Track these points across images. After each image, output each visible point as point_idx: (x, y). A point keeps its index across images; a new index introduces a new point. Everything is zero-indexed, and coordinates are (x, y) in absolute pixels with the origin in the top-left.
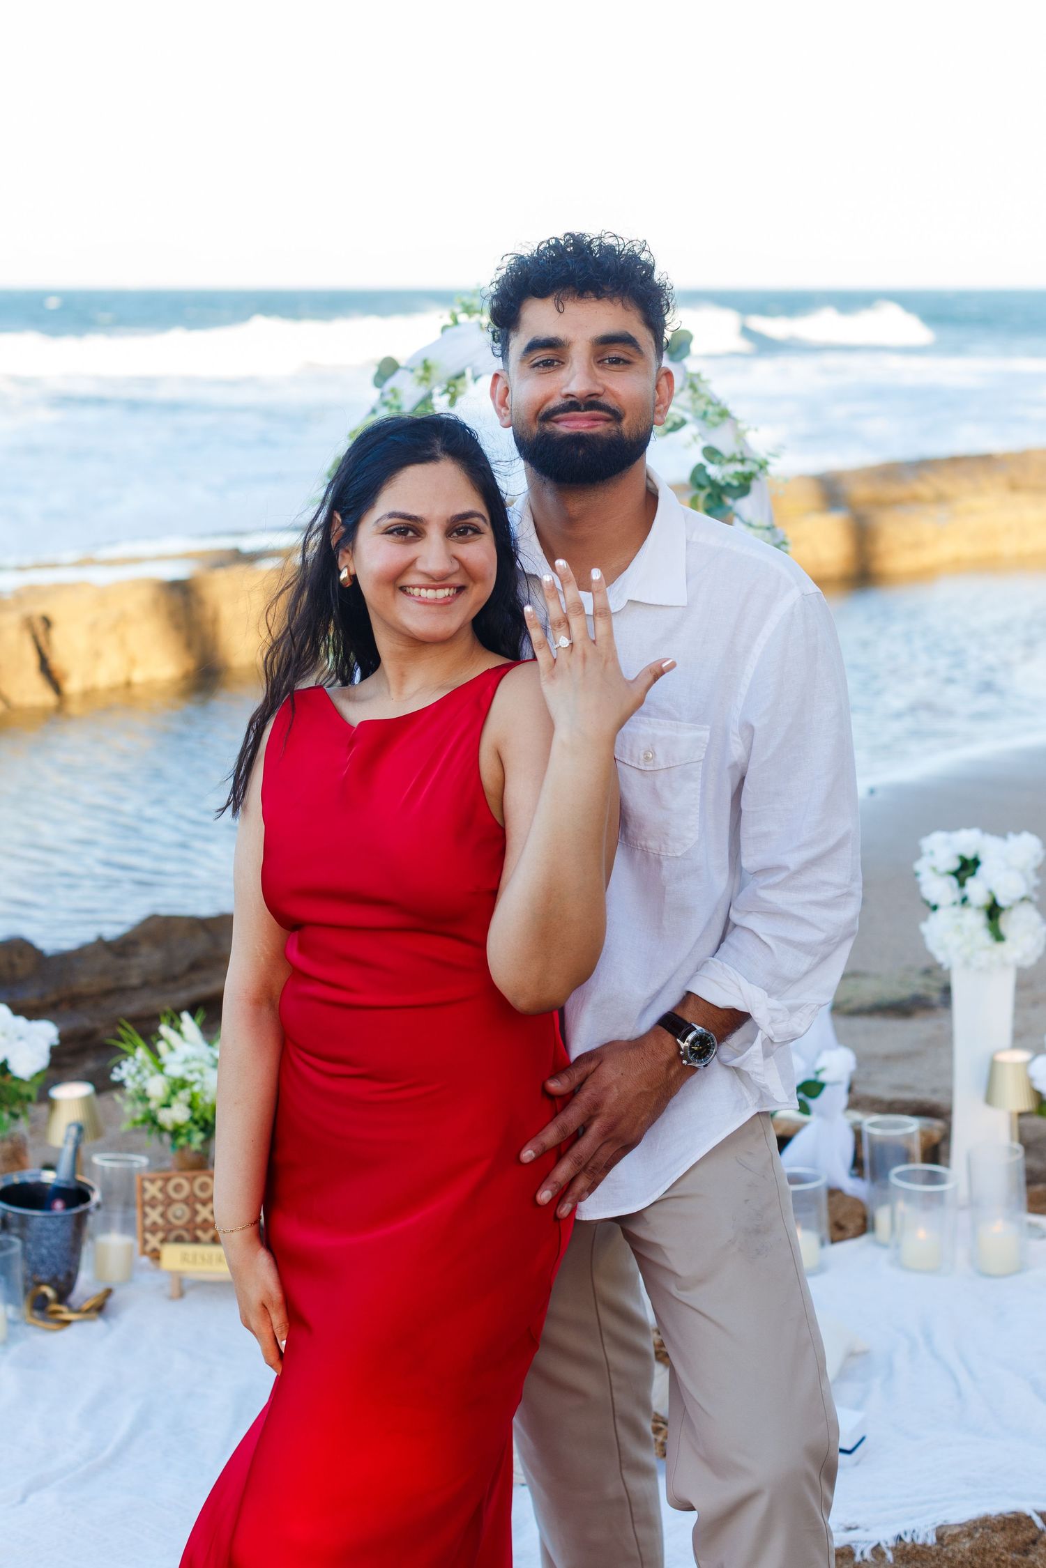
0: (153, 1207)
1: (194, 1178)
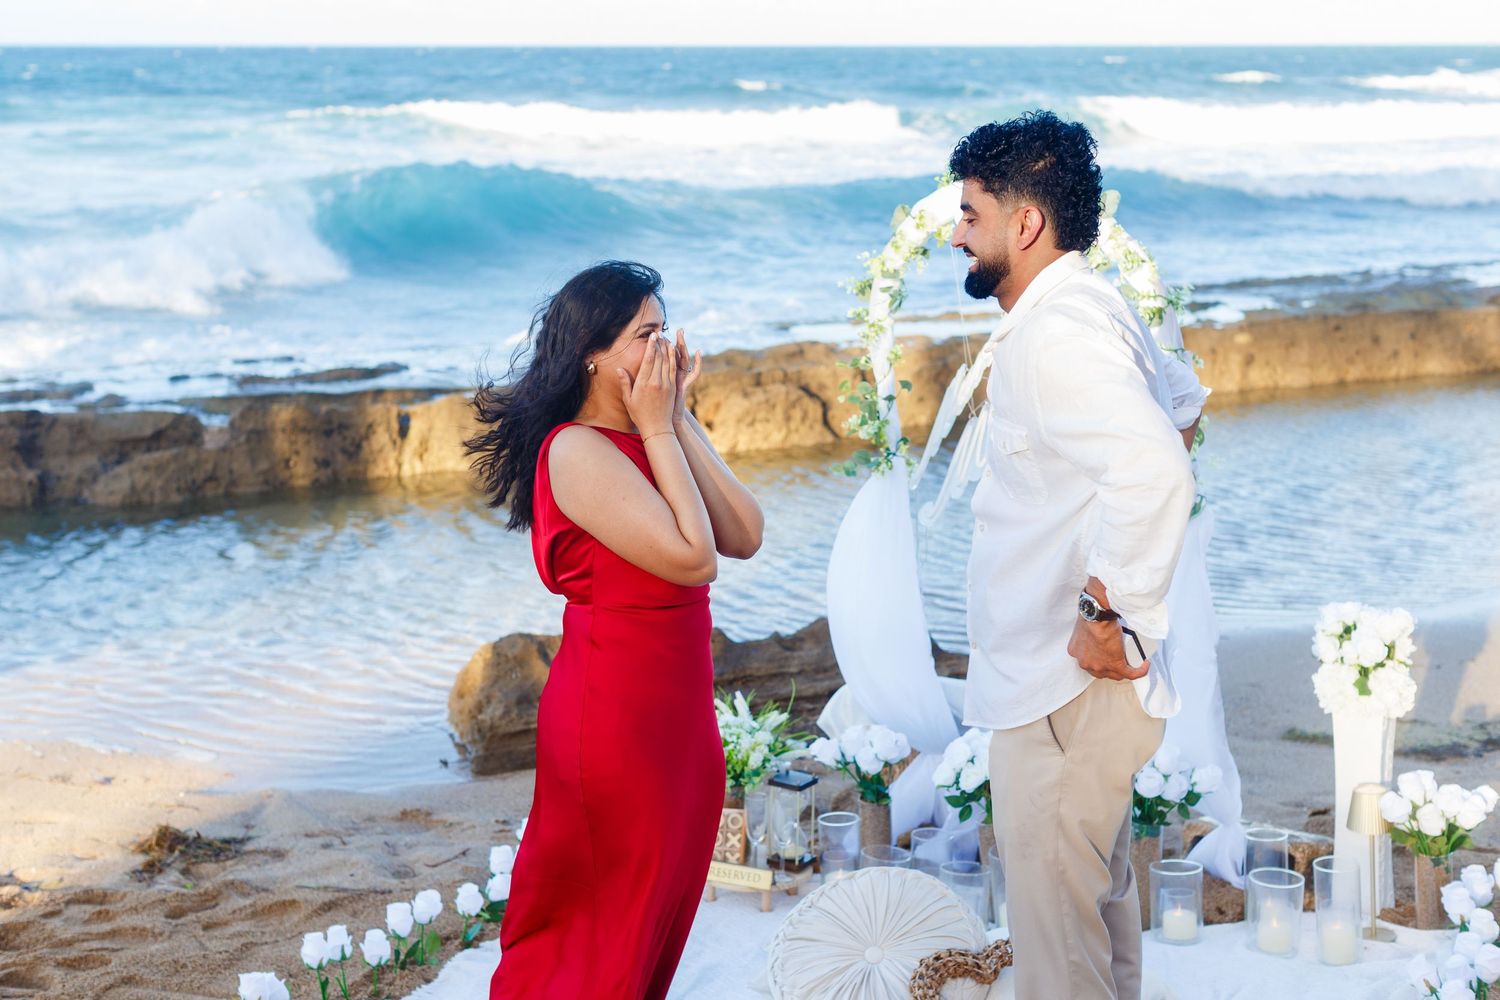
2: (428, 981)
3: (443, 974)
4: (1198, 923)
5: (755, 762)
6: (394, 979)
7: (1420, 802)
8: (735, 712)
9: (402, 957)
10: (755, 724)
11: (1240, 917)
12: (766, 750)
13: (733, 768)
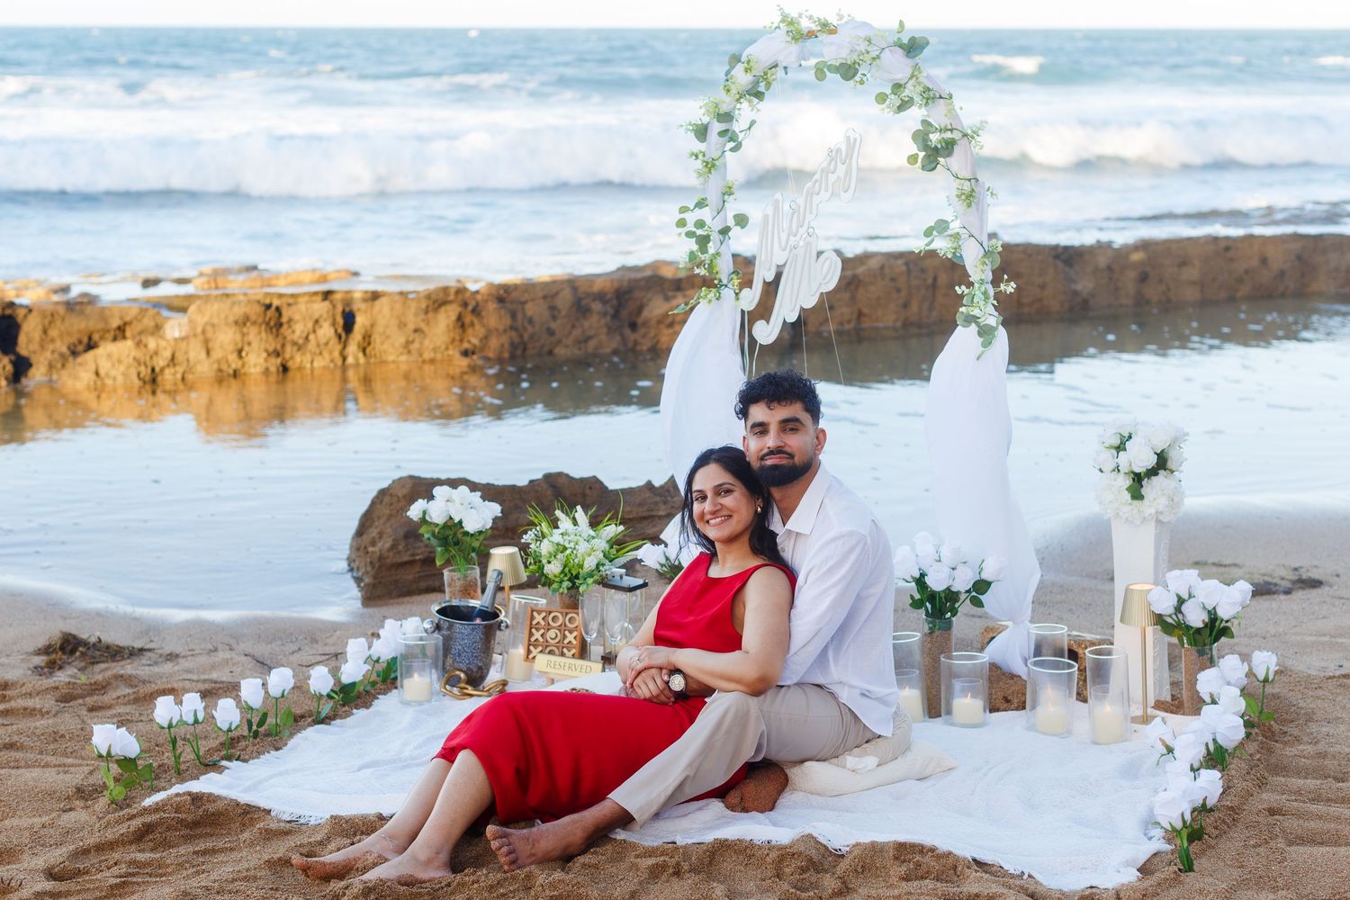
0: (538, 630)
1: (567, 614)
2: (277, 749)
3: (291, 743)
4: (985, 711)
5: (590, 564)
6: (247, 746)
7: (1185, 596)
8: (575, 522)
9: (254, 728)
10: (592, 533)
11: (1022, 706)
12: (602, 555)
13: (570, 571)
